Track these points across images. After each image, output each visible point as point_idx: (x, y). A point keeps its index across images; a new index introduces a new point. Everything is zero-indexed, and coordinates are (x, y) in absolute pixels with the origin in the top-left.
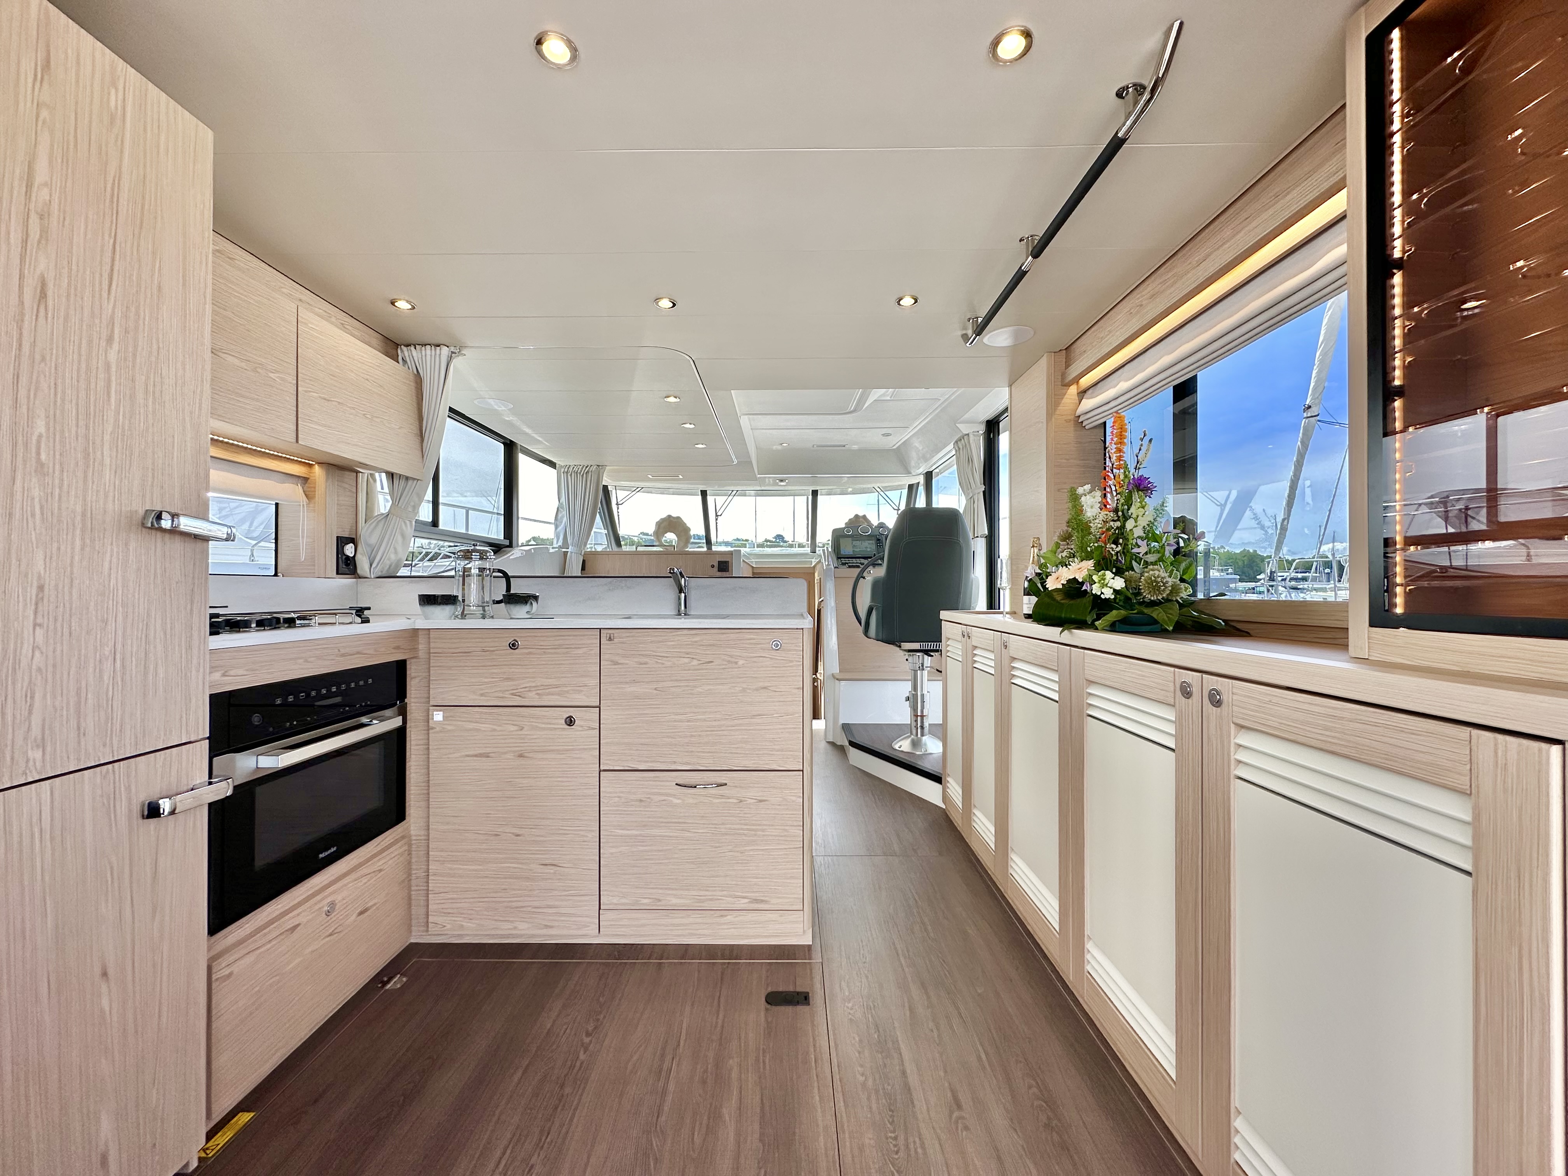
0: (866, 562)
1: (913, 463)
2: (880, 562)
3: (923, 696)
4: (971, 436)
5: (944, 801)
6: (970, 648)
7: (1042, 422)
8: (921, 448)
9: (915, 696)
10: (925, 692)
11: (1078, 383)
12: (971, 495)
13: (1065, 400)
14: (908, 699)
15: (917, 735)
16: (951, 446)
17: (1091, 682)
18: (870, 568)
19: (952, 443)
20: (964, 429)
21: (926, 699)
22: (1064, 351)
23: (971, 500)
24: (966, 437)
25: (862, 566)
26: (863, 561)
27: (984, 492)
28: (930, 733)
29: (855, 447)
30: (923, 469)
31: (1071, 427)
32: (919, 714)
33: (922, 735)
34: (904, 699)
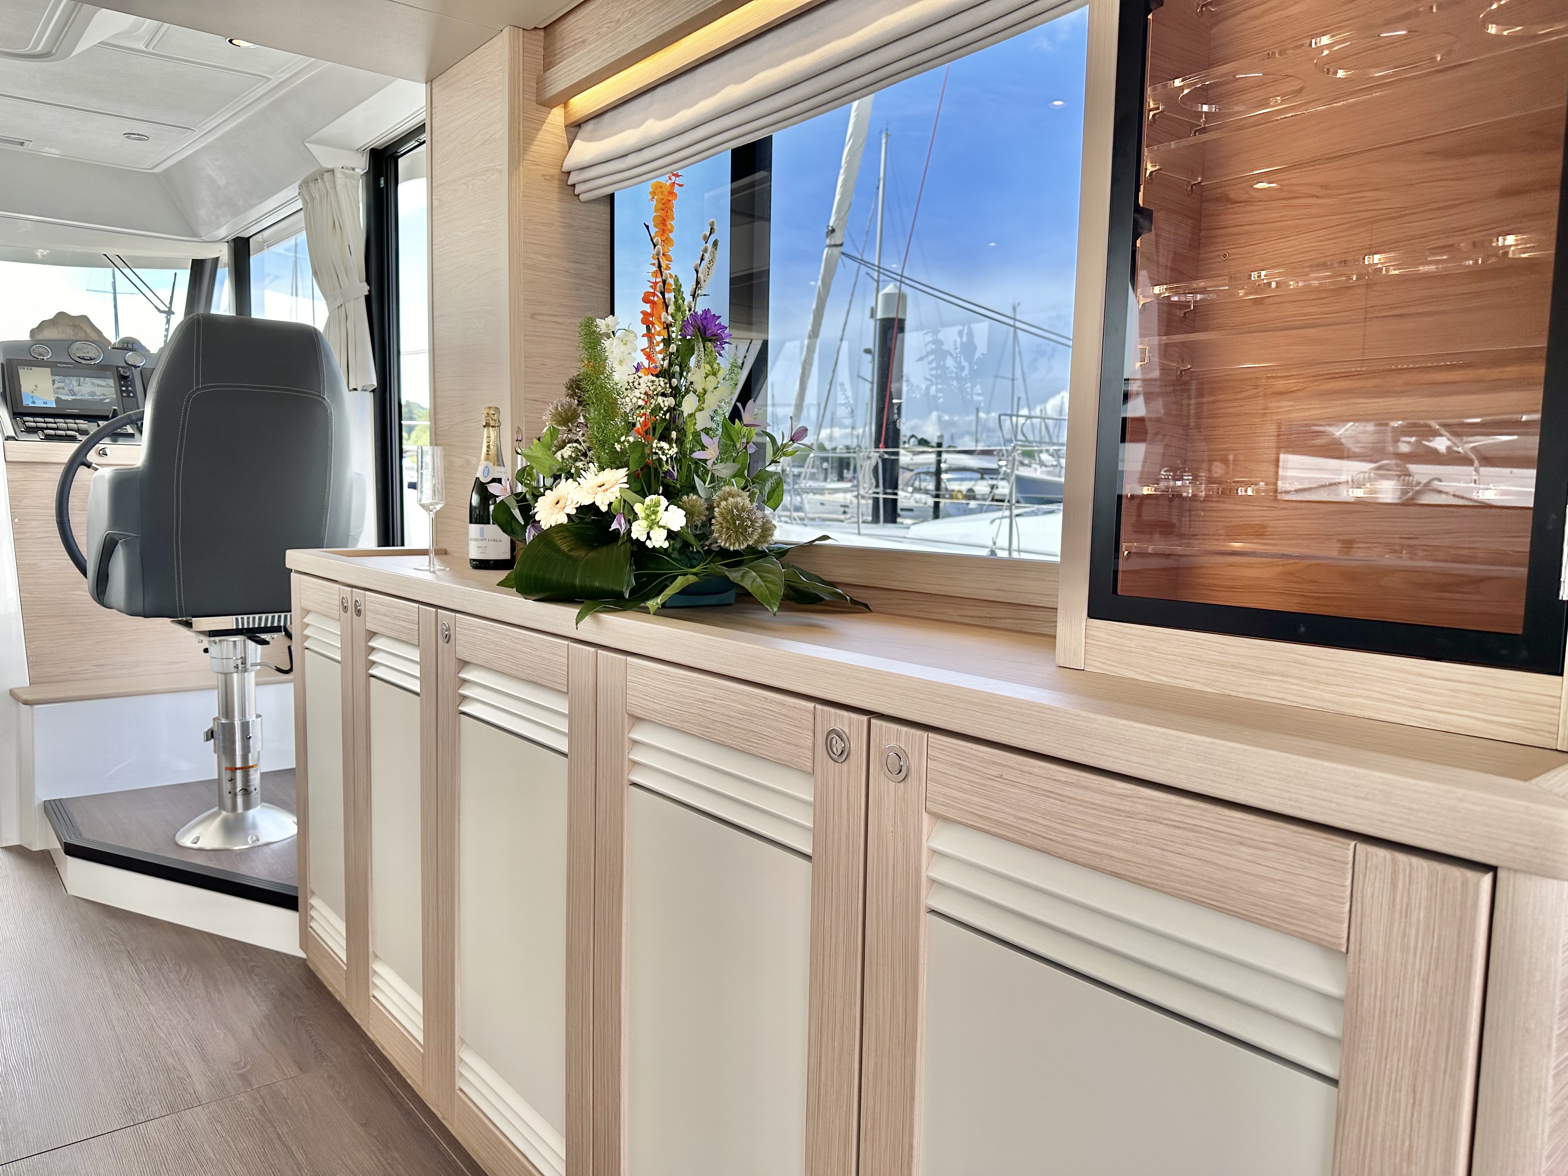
0: (92, 428)
1: (203, 213)
2: (129, 429)
3: (245, 726)
4: (338, 174)
5: (303, 946)
6: (361, 636)
7: (500, 171)
8: (222, 182)
9: (228, 730)
10: (251, 718)
11: (566, 105)
12: (339, 301)
13: (541, 135)
14: (210, 735)
15: (234, 808)
16: (292, 191)
17: (637, 719)
18: (106, 443)
19: (297, 184)
20: (326, 158)
21: (255, 731)
22: (542, 33)
23: (338, 312)
24: (327, 176)
25: (84, 438)
26: (83, 424)
27: (368, 298)
28: (263, 800)
29: (54, 152)
30: (227, 231)
31: (553, 192)
32: (239, 764)
33: (247, 806)
34: (202, 737)
